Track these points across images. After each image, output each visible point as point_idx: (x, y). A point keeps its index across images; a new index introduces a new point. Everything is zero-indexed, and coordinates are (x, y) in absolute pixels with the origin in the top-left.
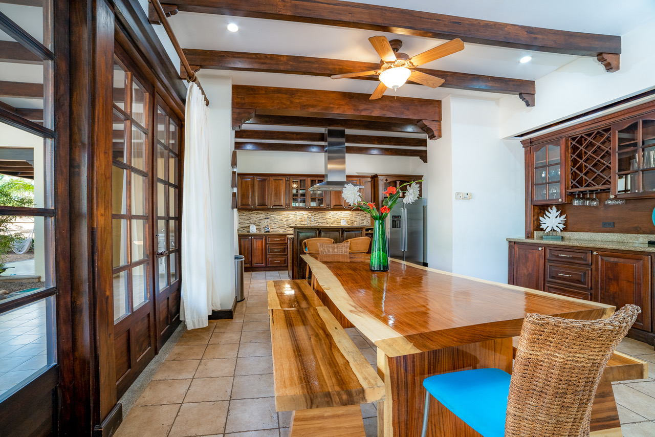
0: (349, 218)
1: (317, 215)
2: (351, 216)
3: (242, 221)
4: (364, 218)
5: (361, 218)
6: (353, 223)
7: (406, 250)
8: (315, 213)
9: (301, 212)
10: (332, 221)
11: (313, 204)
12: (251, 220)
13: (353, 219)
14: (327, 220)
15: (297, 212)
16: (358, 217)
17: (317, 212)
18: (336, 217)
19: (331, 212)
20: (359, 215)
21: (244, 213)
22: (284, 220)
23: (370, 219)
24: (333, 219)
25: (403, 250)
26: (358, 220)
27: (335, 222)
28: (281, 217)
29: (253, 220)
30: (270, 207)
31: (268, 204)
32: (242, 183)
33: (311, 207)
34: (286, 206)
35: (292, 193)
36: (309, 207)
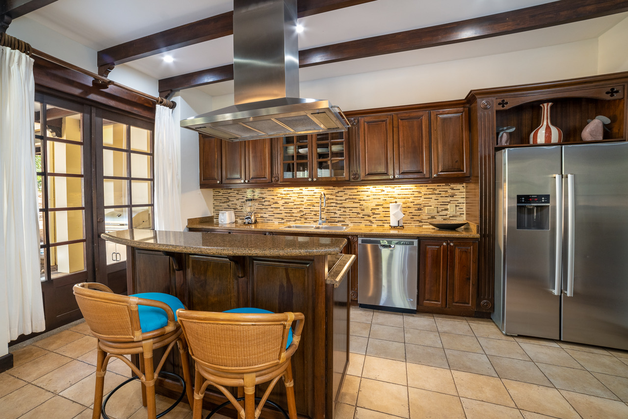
0: (411, 200)
1: (341, 194)
2: (416, 194)
3: (218, 204)
4: (448, 199)
5: (441, 200)
6: (420, 209)
7: (569, 293)
8: (337, 189)
9: (310, 188)
10: (373, 205)
11: (324, 173)
12: (230, 203)
13: (421, 201)
14: (362, 202)
15: (303, 188)
16: (434, 197)
17: (341, 189)
18: (382, 198)
19: (371, 187)
20: (437, 192)
21: (219, 192)
22: (281, 202)
23: (464, 200)
24: (376, 202)
25: (556, 292)
26: (433, 203)
27: (380, 207)
28: (275, 198)
29: (233, 202)
30: (245, 181)
31: (243, 177)
32: (204, 144)
33: (318, 178)
34: (273, 179)
35: (282, 155)
36: (315, 180)
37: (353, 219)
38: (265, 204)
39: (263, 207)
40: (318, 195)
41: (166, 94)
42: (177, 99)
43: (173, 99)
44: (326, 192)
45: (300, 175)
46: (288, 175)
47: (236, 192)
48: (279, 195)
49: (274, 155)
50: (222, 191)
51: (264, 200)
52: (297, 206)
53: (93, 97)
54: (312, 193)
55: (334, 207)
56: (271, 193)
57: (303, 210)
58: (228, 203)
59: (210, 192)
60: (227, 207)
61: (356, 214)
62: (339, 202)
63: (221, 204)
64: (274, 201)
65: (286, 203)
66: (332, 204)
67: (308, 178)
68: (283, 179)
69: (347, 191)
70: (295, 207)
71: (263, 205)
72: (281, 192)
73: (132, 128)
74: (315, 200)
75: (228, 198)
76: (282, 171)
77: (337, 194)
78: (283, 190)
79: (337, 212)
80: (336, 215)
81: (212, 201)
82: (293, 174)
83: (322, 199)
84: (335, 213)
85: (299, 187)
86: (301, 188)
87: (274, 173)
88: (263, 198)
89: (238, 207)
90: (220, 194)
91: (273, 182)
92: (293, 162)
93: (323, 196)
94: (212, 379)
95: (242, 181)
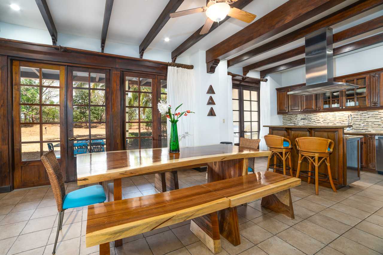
1: (364, 114)
3: (285, 121)
8: (361, 112)
9: (341, 112)
11: (351, 104)
12: (292, 121)
17: (365, 112)
21: (286, 116)
28: (318, 118)
29: (293, 121)
30: (301, 110)
31: (300, 108)
32: (279, 95)
33: (346, 107)
34: (317, 109)
35: (322, 97)
36: (344, 108)
37: (375, 128)
38: (311, 121)
39: (311, 122)
40: (347, 116)
41: (263, 76)
42: (268, 77)
43: (266, 78)
44: (352, 114)
45: (334, 106)
46: (327, 106)
47: (295, 116)
48: (320, 116)
49: (318, 97)
50: (287, 116)
51: (311, 119)
52: (332, 121)
53: (242, 83)
54: (342, 115)
55: (359, 122)
56: (316, 115)
57: (336, 123)
58: (291, 121)
59: (282, 116)
60: (290, 123)
61: (378, 125)
62: (362, 119)
63: (287, 122)
64: (317, 119)
65: (324, 120)
66: (357, 120)
67: (339, 107)
68: (323, 108)
69: (369, 113)
70: (331, 122)
71: (310, 121)
72: (321, 115)
73: (251, 92)
74: (345, 118)
75: (290, 119)
76: (322, 105)
77: (361, 115)
78: (323, 114)
79: (361, 124)
80: (360, 126)
81: (282, 120)
82: (329, 106)
83: (349, 118)
84: (360, 125)
85: (334, 112)
86: (335, 112)
87: (318, 106)
88: (311, 118)
89: (296, 122)
90: (286, 117)
91: (317, 110)
92: (329, 100)
93: (350, 116)
94: (306, 155)
95: (300, 110)
